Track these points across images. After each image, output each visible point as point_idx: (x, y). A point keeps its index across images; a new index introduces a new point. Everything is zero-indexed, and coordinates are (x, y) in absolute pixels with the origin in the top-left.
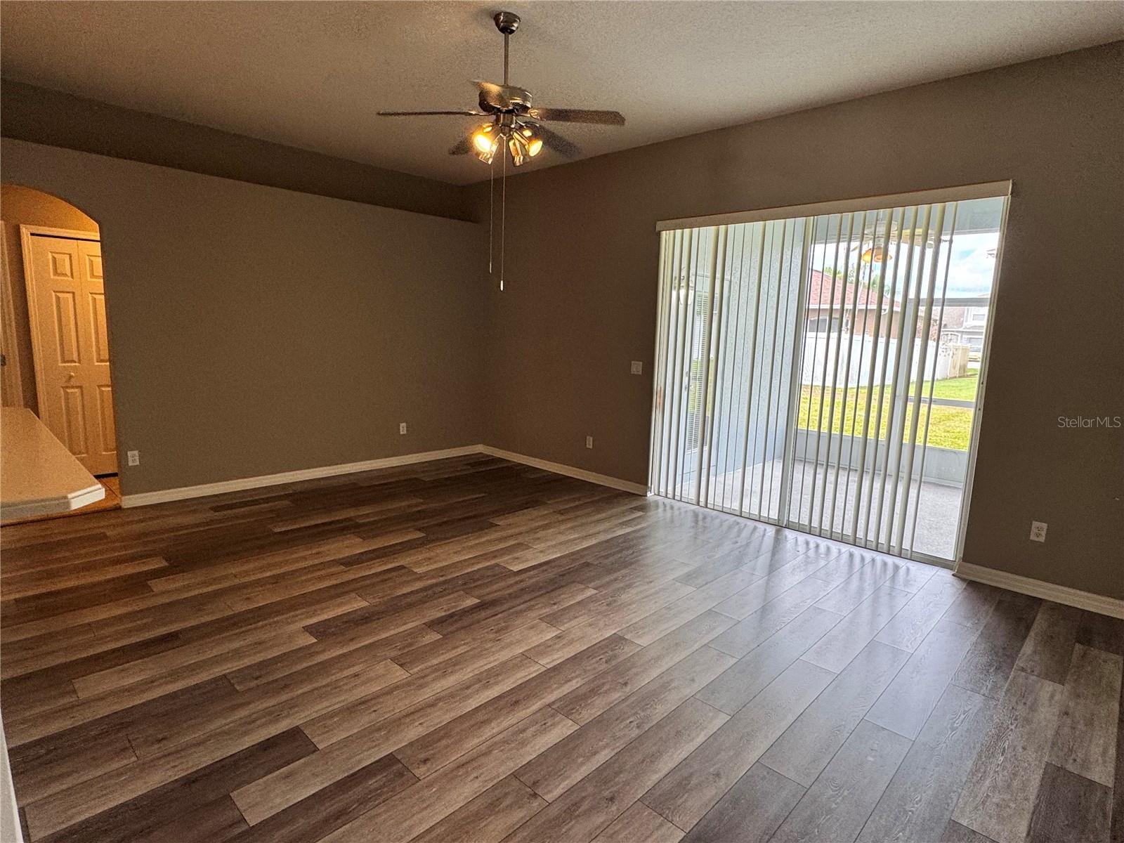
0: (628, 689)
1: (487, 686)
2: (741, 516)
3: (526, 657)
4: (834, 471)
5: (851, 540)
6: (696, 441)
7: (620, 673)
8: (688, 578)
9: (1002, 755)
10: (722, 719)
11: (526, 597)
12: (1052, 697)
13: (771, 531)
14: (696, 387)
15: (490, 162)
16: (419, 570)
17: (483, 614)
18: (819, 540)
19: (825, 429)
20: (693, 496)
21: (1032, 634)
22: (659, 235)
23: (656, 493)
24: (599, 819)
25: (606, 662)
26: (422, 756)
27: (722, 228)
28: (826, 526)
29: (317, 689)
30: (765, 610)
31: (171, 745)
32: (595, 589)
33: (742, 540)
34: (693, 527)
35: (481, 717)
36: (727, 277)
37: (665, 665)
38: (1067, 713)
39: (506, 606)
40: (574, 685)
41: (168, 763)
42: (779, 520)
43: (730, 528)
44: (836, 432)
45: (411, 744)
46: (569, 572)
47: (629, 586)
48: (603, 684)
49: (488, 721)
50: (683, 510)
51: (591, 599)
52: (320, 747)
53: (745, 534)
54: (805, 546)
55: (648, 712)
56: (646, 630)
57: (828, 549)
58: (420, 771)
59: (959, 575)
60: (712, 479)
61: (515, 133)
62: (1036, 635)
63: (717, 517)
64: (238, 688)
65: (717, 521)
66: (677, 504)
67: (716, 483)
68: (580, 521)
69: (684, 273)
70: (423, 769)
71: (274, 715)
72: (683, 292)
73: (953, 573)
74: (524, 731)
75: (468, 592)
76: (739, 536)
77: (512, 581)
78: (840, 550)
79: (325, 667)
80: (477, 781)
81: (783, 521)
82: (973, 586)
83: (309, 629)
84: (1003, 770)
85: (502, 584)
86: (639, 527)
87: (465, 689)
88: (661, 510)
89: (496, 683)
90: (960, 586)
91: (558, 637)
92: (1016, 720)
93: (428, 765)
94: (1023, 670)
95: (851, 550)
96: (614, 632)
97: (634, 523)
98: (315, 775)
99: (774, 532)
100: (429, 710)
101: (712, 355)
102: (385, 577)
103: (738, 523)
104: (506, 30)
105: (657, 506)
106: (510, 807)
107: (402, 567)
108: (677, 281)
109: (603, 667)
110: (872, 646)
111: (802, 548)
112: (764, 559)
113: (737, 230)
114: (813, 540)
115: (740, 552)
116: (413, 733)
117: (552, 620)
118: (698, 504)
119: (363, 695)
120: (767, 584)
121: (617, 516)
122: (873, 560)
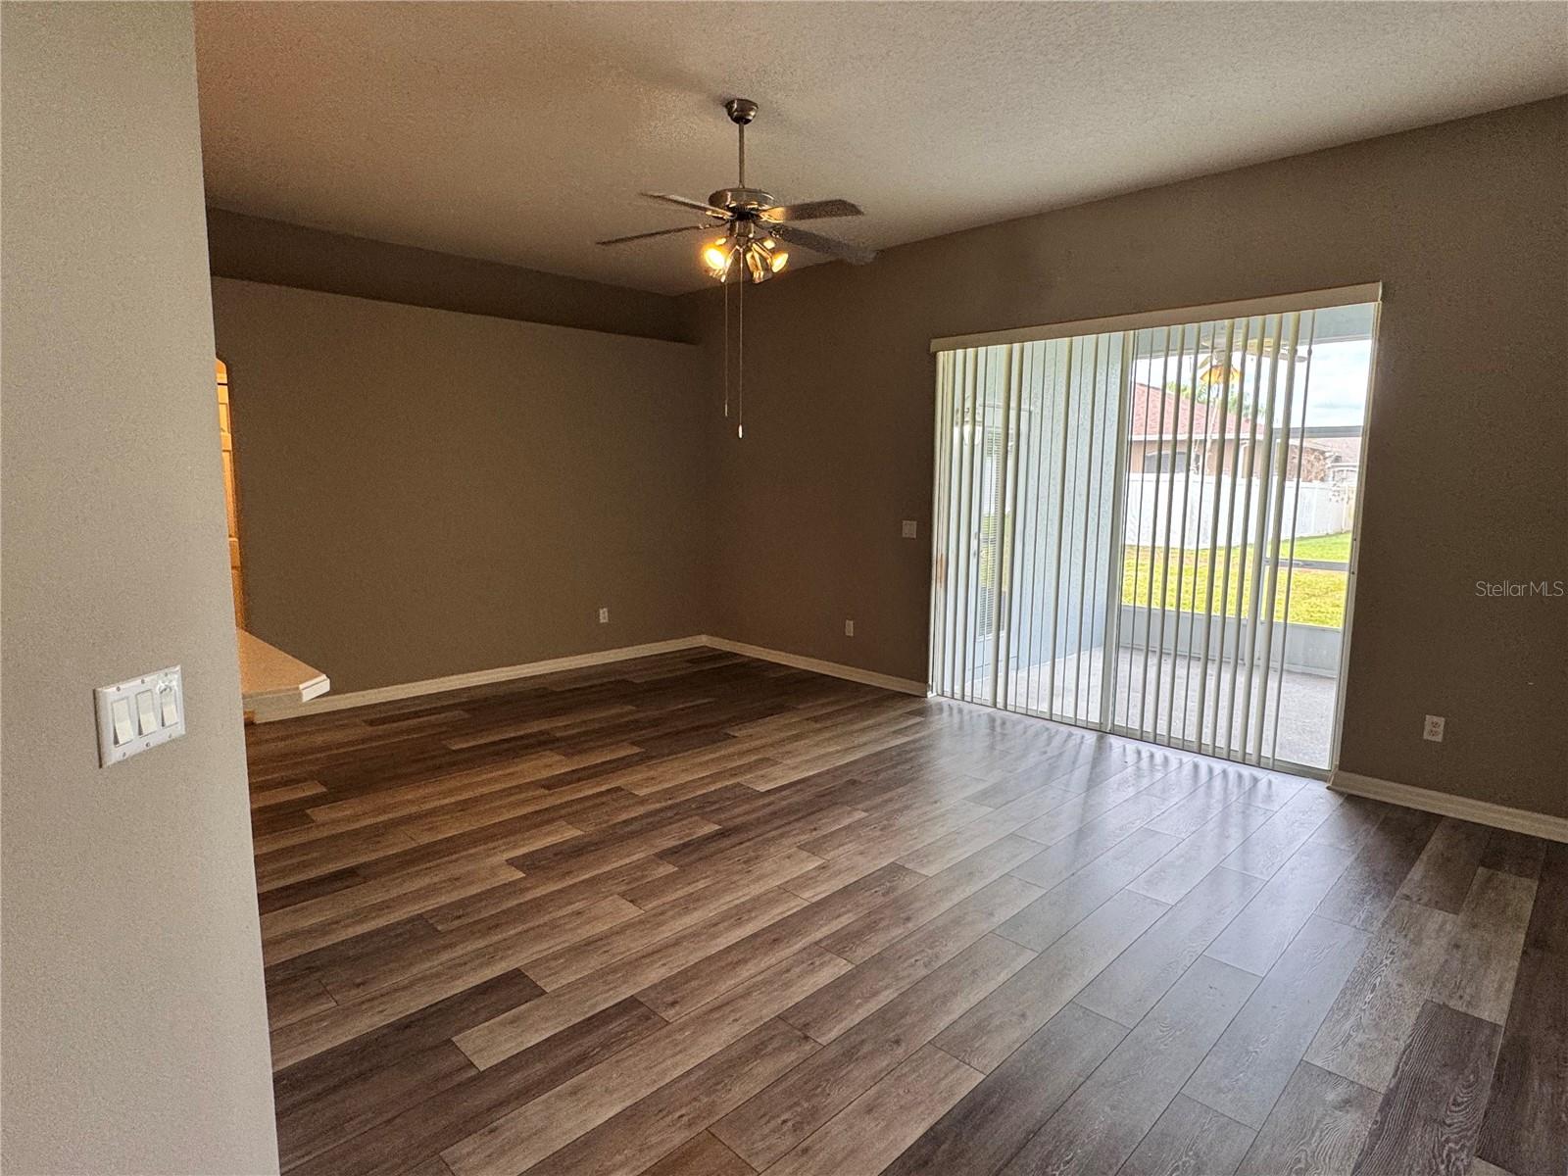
0: (910, 925)
1: (739, 922)
2: (1051, 720)
3: (785, 891)
4: (1170, 661)
5: (1195, 747)
6: (990, 625)
7: (900, 908)
8: (982, 797)
9: (1372, 992)
10: (1028, 956)
11: (778, 822)
12: (1441, 928)
13: (1091, 738)
14: (989, 554)
15: (723, 280)
16: (642, 792)
17: (726, 843)
18: (1154, 748)
19: (1156, 605)
20: (988, 697)
21: (1424, 856)
22: (934, 357)
23: (940, 692)
24: (883, 1062)
25: (883, 895)
26: (670, 999)
27: (1017, 346)
28: (1162, 729)
29: (533, 929)
30: (1083, 833)
31: (374, 989)
32: (865, 811)
33: (1052, 751)
34: (988, 735)
35: (733, 957)
36: (1025, 406)
37: (957, 897)
38: (1457, 946)
39: (752, 834)
40: (845, 920)
41: (372, 1007)
42: (1101, 723)
43: (1037, 735)
44: (1170, 608)
45: (654, 987)
46: (830, 792)
47: (907, 807)
48: (882, 919)
49: (745, 961)
50: (975, 714)
51: (861, 823)
52: (548, 990)
53: (1057, 741)
54: (1136, 756)
55: (937, 949)
56: (931, 858)
57: (1166, 759)
58: (669, 1014)
59: (1333, 787)
60: (1012, 674)
61: (754, 245)
62: (1429, 858)
63: (1019, 722)
64: (439, 928)
65: (1020, 727)
66: (966, 707)
67: (1018, 679)
68: (839, 730)
69: (968, 404)
70: (672, 1012)
71: (488, 956)
72: (967, 428)
73: (1329, 785)
74: (788, 971)
75: (706, 817)
76: (1048, 745)
77: (761, 802)
78: (1181, 760)
79: (538, 905)
80: (736, 1024)
81: (1107, 725)
82: (1352, 801)
83: (511, 862)
84: (1372, 1008)
85: (746, 807)
86: (918, 736)
87: (711, 928)
88: (945, 714)
89: (749, 920)
90: (1338, 801)
91: (823, 868)
92: (1392, 953)
93: (677, 1008)
94: (1407, 897)
95: (1196, 760)
96: (892, 860)
97: (913, 731)
98: (546, 1019)
99: (1095, 738)
100: (671, 950)
101: (1008, 509)
102: (597, 801)
103: (1047, 729)
104: (741, 119)
105: (941, 710)
106: (779, 1049)
107: (618, 789)
108: (960, 415)
109: (880, 900)
110: (1217, 874)
111: (1131, 758)
112: (1082, 772)
113: (1035, 349)
114: (1146, 749)
115: (1050, 764)
116: (655, 974)
117: (813, 848)
118: (995, 706)
119: (590, 934)
120: (1086, 802)
121: (888, 722)
122: (1224, 772)
